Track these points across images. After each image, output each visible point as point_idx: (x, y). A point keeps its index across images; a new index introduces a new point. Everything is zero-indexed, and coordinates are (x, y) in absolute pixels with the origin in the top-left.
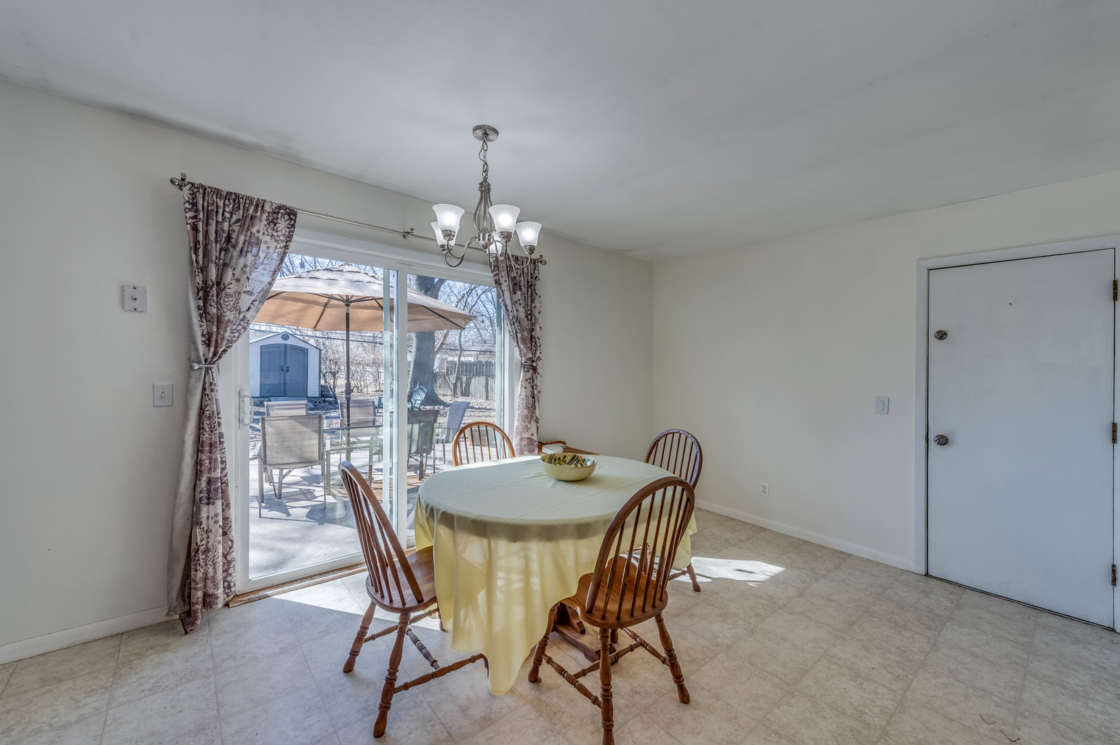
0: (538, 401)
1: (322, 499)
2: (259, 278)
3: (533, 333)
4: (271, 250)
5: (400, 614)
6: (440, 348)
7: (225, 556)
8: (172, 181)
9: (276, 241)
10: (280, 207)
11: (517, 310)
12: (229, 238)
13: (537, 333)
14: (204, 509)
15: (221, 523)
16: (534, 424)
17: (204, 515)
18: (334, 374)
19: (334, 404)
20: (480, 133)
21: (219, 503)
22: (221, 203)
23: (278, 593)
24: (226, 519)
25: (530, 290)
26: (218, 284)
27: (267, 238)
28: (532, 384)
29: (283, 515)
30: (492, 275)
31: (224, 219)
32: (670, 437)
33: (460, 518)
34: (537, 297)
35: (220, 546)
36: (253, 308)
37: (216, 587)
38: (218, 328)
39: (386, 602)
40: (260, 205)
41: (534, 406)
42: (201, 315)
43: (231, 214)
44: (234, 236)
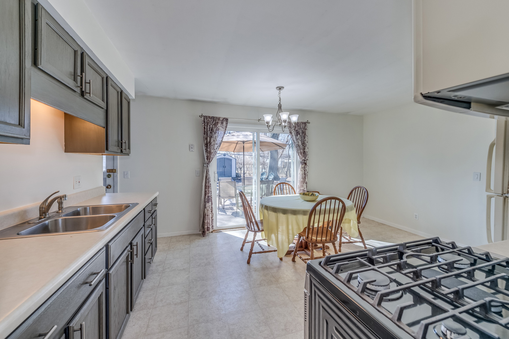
0: (307, 176)
1: (236, 210)
2: (219, 139)
3: (305, 150)
4: (222, 131)
5: (254, 233)
6: (280, 157)
7: (212, 218)
8: (200, 116)
9: (223, 128)
10: (224, 119)
11: (298, 142)
12: (212, 129)
13: (306, 150)
14: (207, 204)
15: (211, 208)
16: (305, 184)
17: (207, 206)
18: (241, 168)
19: (240, 180)
20: (278, 89)
21: (210, 203)
22: (210, 120)
23: (224, 231)
24: (212, 207)
25: (303, 134)
26: (210, 142)
27: (221, 128)
28: (304, 169)
29: (225, 214)
30: (288, 130)
31: (211, 124)
32: (357, 189)
33: (269, 207)
34: (306, 136)
35: (211, 215)
36: (218, 148)
37: (210, 226)
38: (210, 155)
39: (250, 229)
40: (219, 119)
41: (305, 178)
42: (206, 151)
43: (212, 122)
44: (213, 129)
